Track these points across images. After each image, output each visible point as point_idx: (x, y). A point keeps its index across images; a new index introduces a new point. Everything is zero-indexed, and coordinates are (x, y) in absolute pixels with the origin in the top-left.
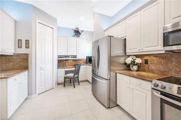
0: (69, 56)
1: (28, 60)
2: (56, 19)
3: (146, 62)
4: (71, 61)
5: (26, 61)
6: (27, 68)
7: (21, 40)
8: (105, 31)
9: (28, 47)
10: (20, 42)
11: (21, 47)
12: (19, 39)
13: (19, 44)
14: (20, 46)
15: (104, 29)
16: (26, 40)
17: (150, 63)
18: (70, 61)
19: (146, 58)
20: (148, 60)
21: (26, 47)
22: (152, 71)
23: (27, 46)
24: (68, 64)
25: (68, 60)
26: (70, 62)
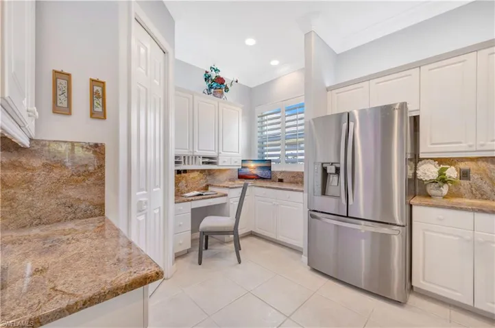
0: (195, 157)
1: (103, 174)
2: (174, 22)
3: (465, 175)
4: (196, 174)
5: (92, 179)
6: (97, 211)
7: (69, 75)
8: (328, 89)
9: (103, 116)
10: (62, 83)
11: (68, 111)
12: (59, 70)
13: (59, 92)
14: (63, 102)
15: (328, 84)
16: (92, 80)
17: (476, 177)
18: (192, 175)
19: (463, 166)
20: (470, 170)
21: (93, 115)
22: (482, 195)
23: (96, 109)
24: (186, 186)
25: (185, 171)
26: (194, 178)
